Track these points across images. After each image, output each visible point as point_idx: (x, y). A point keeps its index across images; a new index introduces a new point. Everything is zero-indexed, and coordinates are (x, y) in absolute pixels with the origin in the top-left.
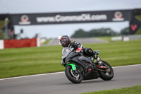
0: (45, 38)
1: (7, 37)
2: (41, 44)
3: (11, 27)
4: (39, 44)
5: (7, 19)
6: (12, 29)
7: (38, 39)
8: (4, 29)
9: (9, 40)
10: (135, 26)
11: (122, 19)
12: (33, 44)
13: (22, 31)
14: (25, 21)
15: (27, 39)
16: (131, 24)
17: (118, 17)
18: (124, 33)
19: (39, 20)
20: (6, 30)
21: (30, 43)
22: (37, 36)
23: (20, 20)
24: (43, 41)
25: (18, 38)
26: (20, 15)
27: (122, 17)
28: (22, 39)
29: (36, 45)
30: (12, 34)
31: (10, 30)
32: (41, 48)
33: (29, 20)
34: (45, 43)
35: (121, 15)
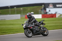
1: (43, 13)
2: (58, 16)
3: (45, 9)
4: (57, 17)
5: (43, 6)
6: (45, 10)
7: (57, 14)
8: (42, 10)
9: (44, 14)
12: (54, 16)
13: (50, 11)
15: (52, 14)
20: (43, 10)
21: (53, 16)
22: (56, 13)
23: (49, 6)
24: (59, 15)
25: (48, 14)
26: (49, 4)
28: (50, 14)
29: (56, 17)
30: (45, 12)
31: (44, 10)
32: (58, 18)
34: (60, 16)
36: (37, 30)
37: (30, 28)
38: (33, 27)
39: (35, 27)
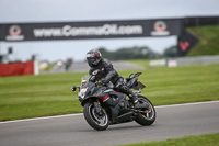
0: (46, 61)
2: (40, 71)
4: (37, 72)
7: (36, 63)
10: (187, 44)
11: (166, 33)
12: (27, 70)
13: (10, 51)
14: (15, 35)
15: (19, 63)
16: (179, 40)
17: (160, 30)
18: (169, 54)
19: (38, 33)
21: (23, 69)
22: (33, 58)
23: (8, 34)
24: (44, 65)
25: (5, 61)
26: (8, 26)
27: (167, 30)
28: (10, 63)
29: (32, 72)
32: (40, 76)
33: (21, 34)
34: (47, 69)
35: (164, 26)
36: (122, 104)
37: (100, 99)
38: (111, 96)
39: (116, 97)
